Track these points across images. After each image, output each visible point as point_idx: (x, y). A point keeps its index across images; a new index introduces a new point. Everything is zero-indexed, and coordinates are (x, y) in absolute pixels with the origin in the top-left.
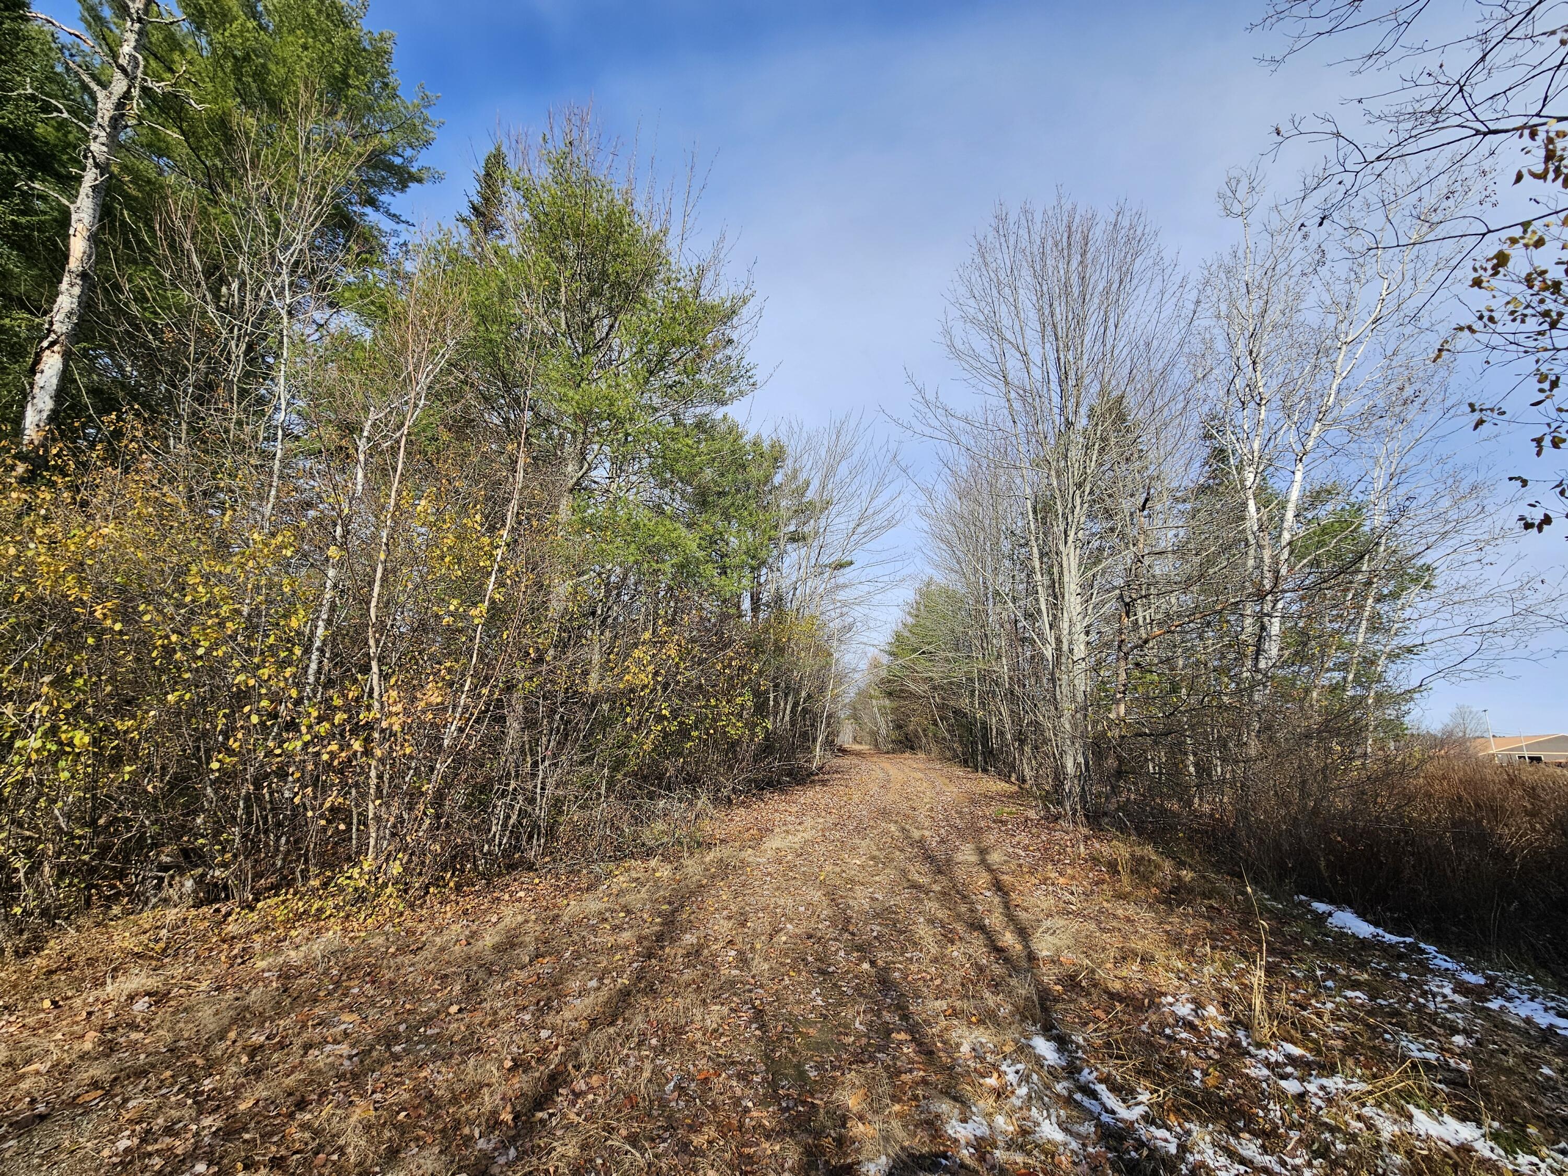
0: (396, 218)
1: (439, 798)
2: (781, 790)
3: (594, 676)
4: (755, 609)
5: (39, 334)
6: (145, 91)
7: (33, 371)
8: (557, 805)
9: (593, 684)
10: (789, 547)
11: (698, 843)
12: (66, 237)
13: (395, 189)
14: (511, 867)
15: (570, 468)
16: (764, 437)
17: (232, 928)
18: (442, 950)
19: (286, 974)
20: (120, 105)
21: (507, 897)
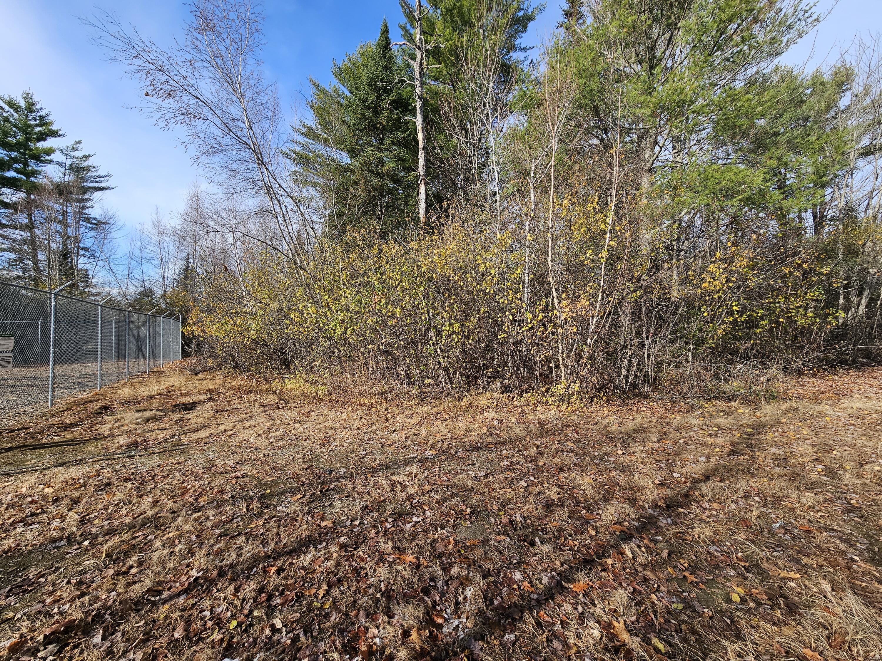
0: (525, 50)
1: (591, 357)
2: (856, 368)
3: (675, 289)
4: (818, 226)
5: (417, 178)
6: (427, 51)
7: (418, 194)
8: (659, 365)
9: (675, 295)
10: (861, 163)
11: (773, 396)
12: (416, 134)
13: (522, 32)
14: (635, 395)
15: (647, 156)
16: (823, 70)
17: (516, 403)
18: (606, 427)
19: (541, 424)
20: (421, 65)
21: (635, 409)
